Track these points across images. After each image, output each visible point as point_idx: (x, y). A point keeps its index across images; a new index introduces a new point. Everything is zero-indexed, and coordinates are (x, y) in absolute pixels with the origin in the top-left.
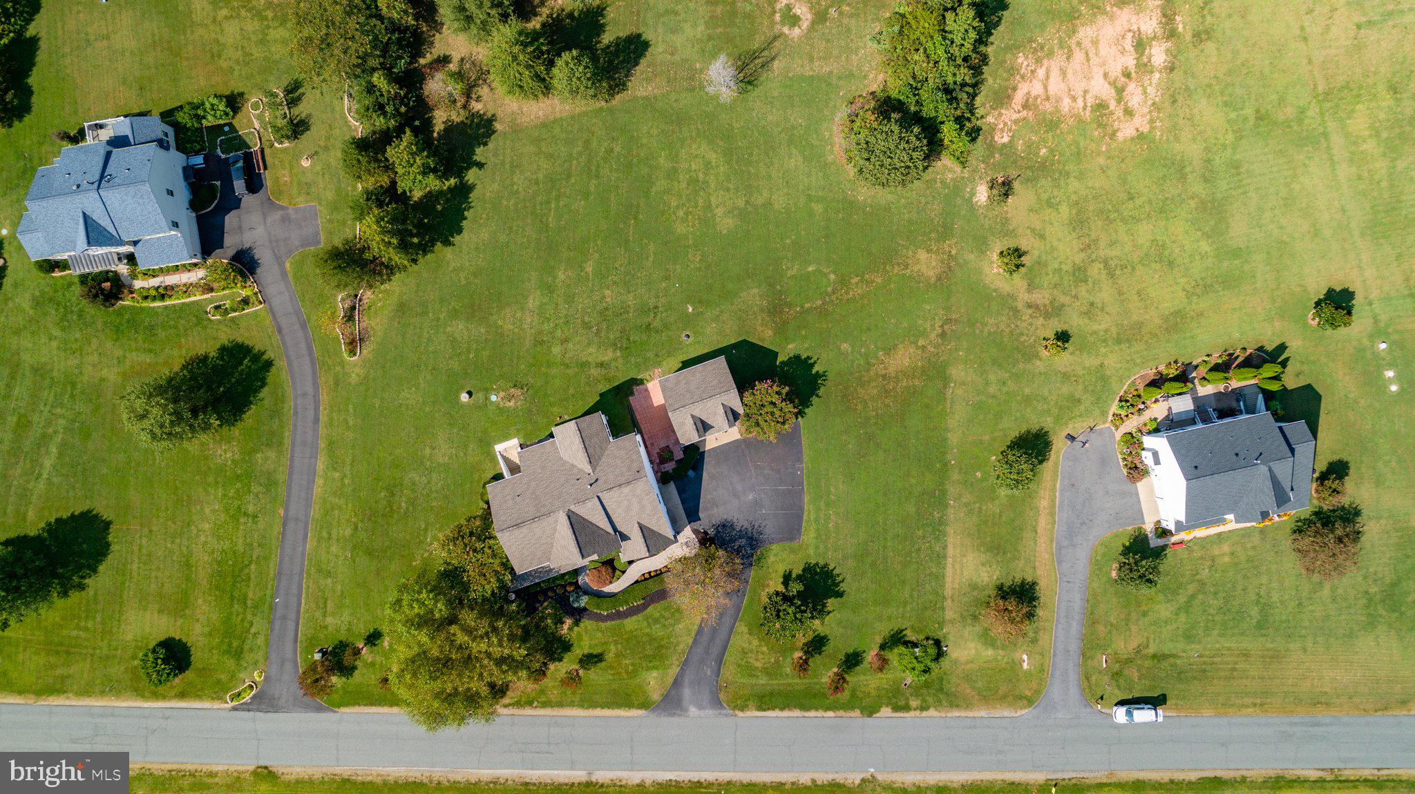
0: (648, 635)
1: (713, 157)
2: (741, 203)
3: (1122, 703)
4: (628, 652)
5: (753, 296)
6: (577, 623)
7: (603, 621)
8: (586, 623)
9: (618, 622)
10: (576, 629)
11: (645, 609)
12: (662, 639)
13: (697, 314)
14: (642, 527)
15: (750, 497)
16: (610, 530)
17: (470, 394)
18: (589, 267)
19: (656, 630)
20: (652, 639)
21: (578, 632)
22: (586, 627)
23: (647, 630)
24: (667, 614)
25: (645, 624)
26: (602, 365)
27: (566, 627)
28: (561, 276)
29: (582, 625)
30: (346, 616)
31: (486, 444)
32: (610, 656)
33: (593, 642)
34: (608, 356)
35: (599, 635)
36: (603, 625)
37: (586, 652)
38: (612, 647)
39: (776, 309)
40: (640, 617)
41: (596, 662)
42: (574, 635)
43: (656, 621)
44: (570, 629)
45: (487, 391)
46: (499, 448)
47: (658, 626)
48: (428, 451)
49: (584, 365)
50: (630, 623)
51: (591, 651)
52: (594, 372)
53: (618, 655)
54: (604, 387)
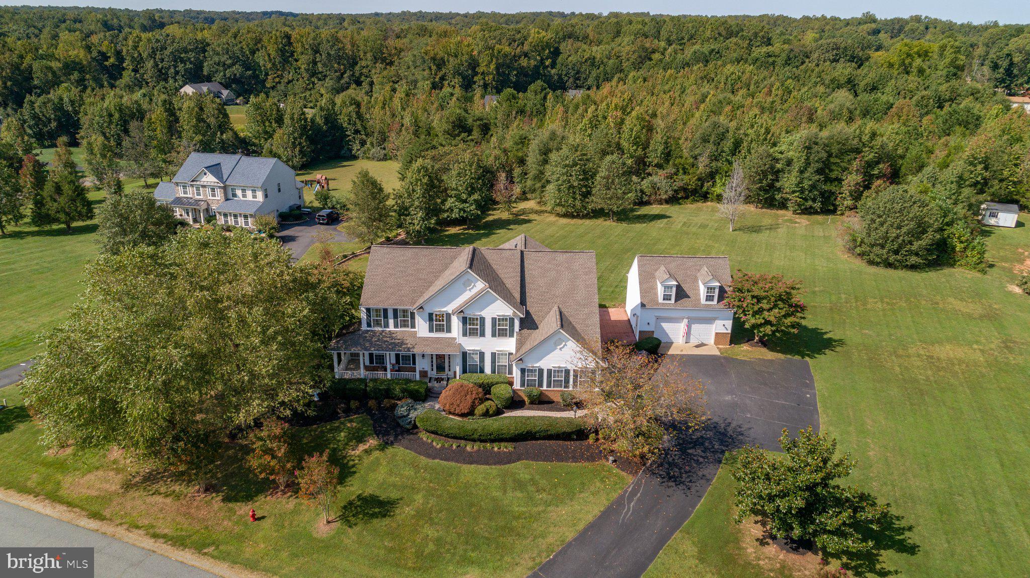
0: (494, 499)
4: (442, 515)
6: (382, 448)
7: (429, 456)
8: (400, 452)
9: (453, 464)
10: (376, 454)
11: (509, 462)
12: (517, 518)
14: (561, 313)
15: (728, 398)
16: (517, 296)
19: (514, 500)
20: (498, 510)
21: (377, 458)
22: (394, 455)
23: (497, 494)
24: (543, 482)
25: (497, 482)
27: (362, 447)
29: (390, 450)
32: (404, 512)
33: (392, 479)
35: (409, 472)
36: (423, 460)
37: (369, 491)
38: (419, 498)
40: (494, 470)
41: (374, 516)
42: (367, 460)
43: (520, 485)
44: (367, 452)
47: (519, 494)
50: (470, 472)
51: (377, 493)
53: (423, 515)
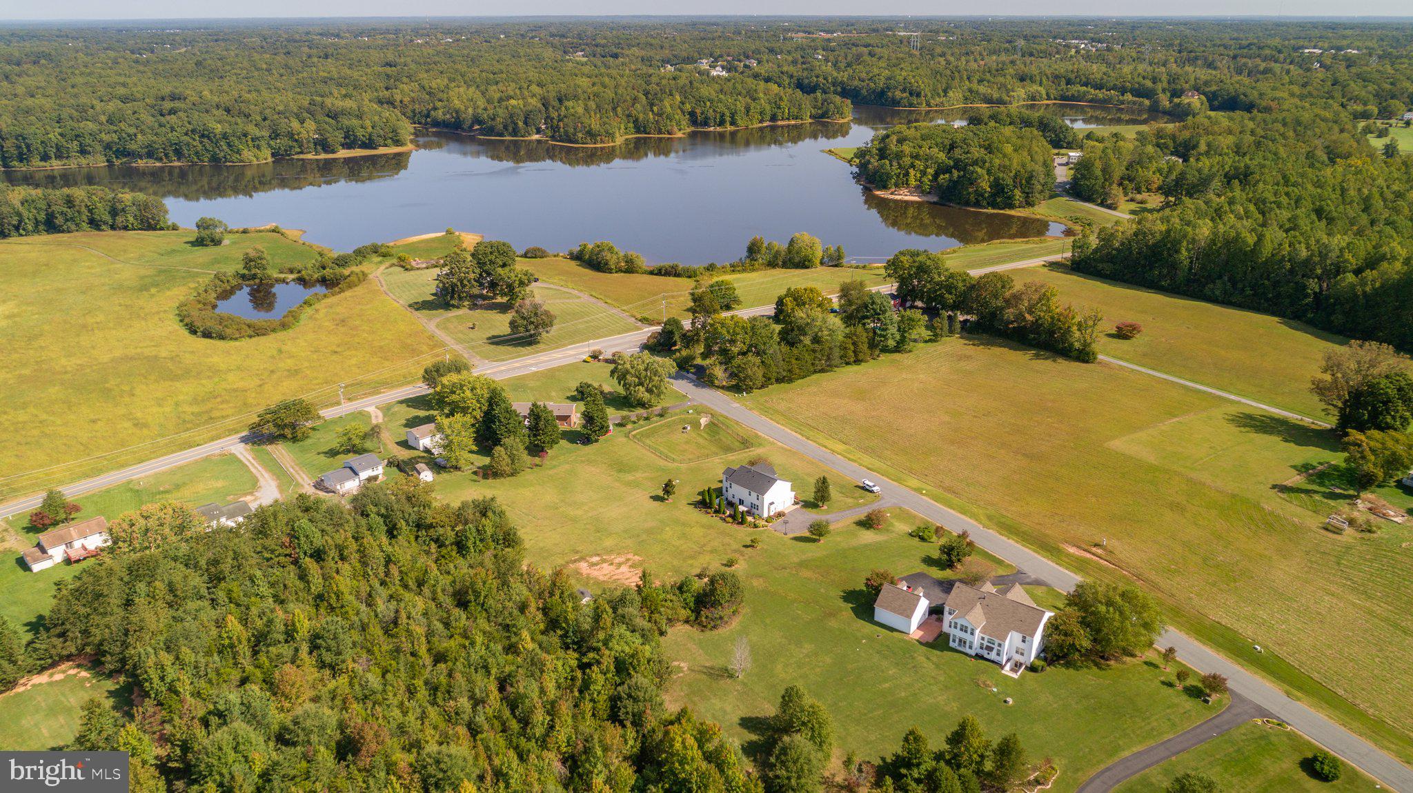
1: (779, 667)
2: (793, 647)
3: (872, 492)
5: (833, 623)
13: (864, 638)
17: (1005, 701)
18: (887, 685)
26: (928, 659)
28: (903, 694)
30: (1176, 701)
31: (1019, 683)
34: (923, 659)
39: (832, 614)
45: (995, 695)
46: (1015, 676)
48: (1055, 706)
49: (937, 666)
52: (935, 659)
54: (938, 653)
